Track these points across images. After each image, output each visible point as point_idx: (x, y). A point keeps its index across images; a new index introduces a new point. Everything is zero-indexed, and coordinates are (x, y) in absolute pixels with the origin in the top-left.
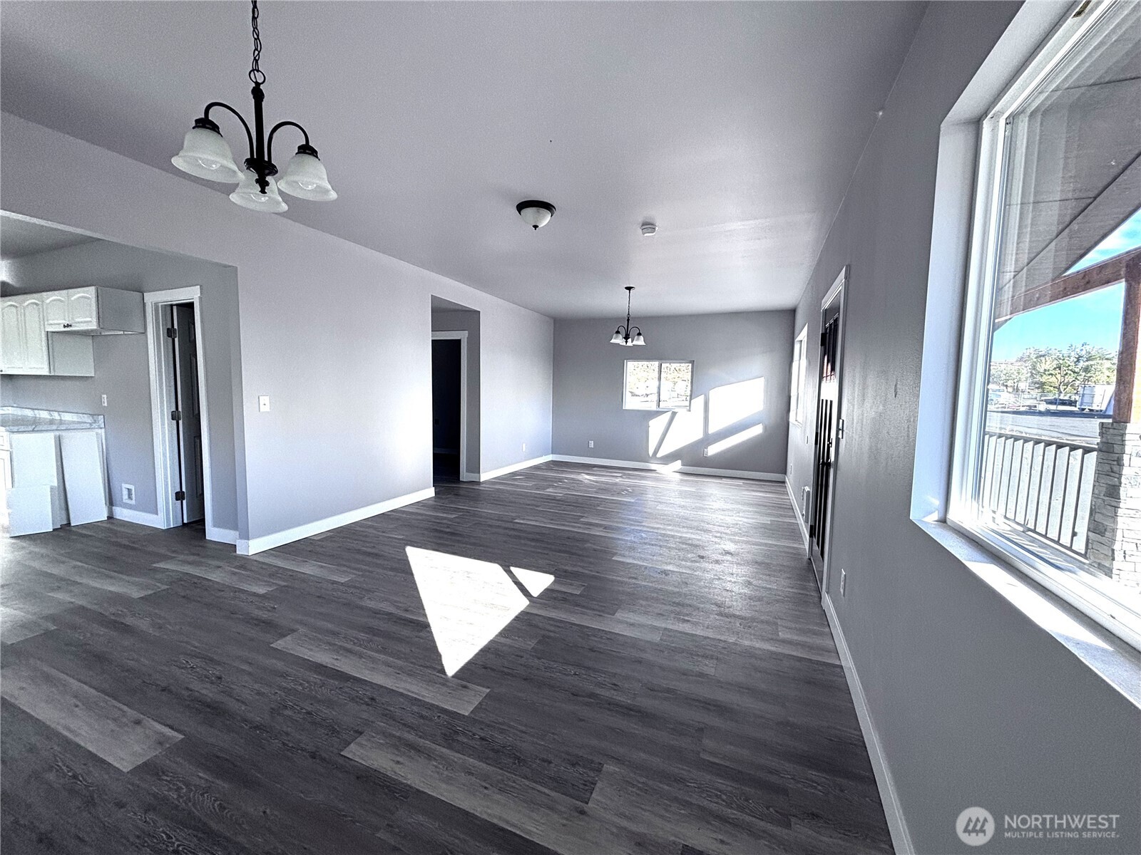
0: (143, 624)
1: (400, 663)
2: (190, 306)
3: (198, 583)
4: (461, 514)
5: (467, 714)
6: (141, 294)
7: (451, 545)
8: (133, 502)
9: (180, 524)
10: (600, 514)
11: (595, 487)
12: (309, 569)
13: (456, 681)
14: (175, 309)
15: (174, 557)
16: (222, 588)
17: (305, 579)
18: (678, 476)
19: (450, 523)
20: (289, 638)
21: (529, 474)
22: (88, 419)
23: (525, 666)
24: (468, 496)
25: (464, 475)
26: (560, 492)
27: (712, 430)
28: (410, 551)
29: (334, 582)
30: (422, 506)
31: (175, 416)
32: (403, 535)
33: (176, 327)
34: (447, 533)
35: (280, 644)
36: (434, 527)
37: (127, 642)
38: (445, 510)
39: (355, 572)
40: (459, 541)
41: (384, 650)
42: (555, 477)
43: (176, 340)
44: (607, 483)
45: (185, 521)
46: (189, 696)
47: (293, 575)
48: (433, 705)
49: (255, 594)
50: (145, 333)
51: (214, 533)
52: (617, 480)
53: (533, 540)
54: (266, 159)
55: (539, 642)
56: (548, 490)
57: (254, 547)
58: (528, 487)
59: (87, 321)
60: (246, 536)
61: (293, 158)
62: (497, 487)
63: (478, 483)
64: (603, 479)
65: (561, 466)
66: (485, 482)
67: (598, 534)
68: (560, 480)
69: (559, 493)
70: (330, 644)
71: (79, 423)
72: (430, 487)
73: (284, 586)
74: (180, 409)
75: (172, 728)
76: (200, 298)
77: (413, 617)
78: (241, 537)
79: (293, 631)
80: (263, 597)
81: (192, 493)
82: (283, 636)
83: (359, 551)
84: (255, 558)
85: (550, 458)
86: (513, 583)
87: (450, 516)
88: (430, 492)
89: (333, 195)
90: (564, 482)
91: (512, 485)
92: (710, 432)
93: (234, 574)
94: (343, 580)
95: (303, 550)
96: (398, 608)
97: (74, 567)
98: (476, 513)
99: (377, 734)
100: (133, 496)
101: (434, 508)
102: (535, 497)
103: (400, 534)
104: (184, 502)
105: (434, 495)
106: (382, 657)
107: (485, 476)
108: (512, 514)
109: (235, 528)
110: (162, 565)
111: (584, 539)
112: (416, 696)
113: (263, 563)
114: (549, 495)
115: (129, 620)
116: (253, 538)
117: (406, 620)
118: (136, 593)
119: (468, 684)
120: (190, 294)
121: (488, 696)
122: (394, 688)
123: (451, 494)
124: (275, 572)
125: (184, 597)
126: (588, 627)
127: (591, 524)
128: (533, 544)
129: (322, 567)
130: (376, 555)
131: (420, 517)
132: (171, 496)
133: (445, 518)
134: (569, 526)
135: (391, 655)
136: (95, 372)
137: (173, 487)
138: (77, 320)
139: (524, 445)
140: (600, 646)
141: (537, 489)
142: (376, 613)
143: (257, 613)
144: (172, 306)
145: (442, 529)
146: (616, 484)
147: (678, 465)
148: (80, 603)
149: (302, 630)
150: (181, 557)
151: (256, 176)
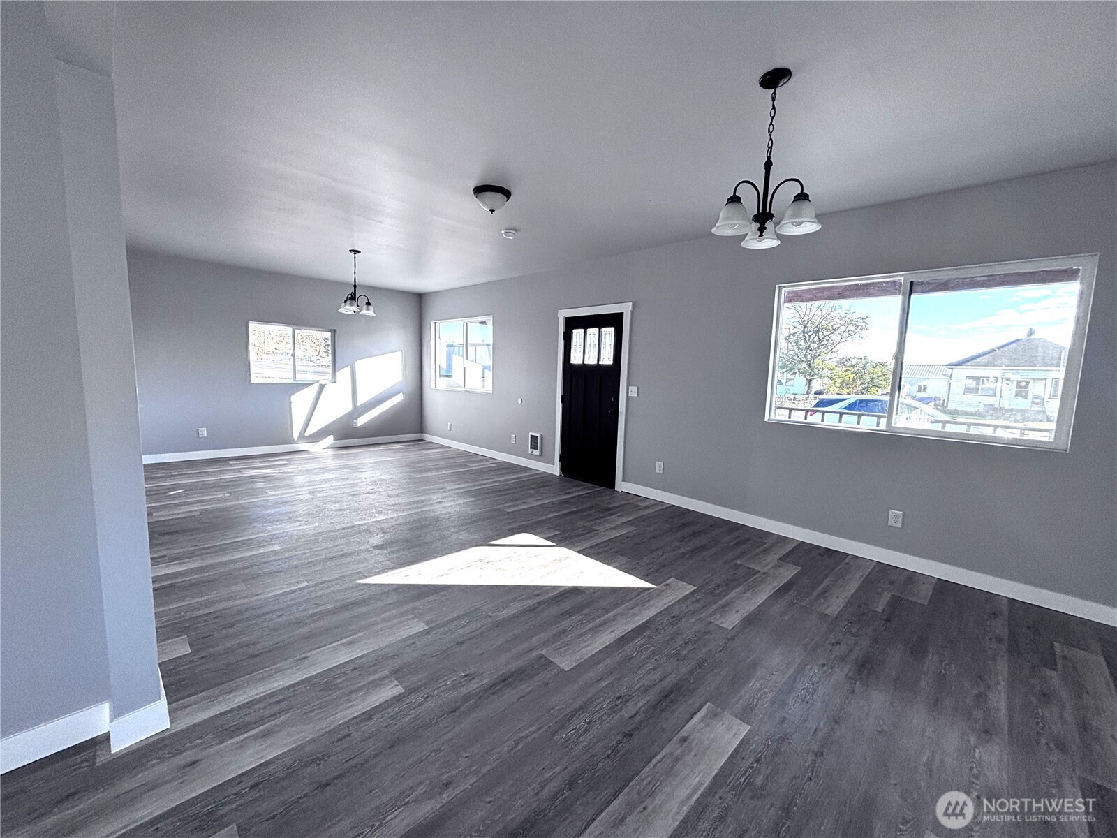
18: (330, 452)
27: (360, 402)
54: (767, 211)
92: (358, 405)
147: (330, 440)
151: (758, 225)
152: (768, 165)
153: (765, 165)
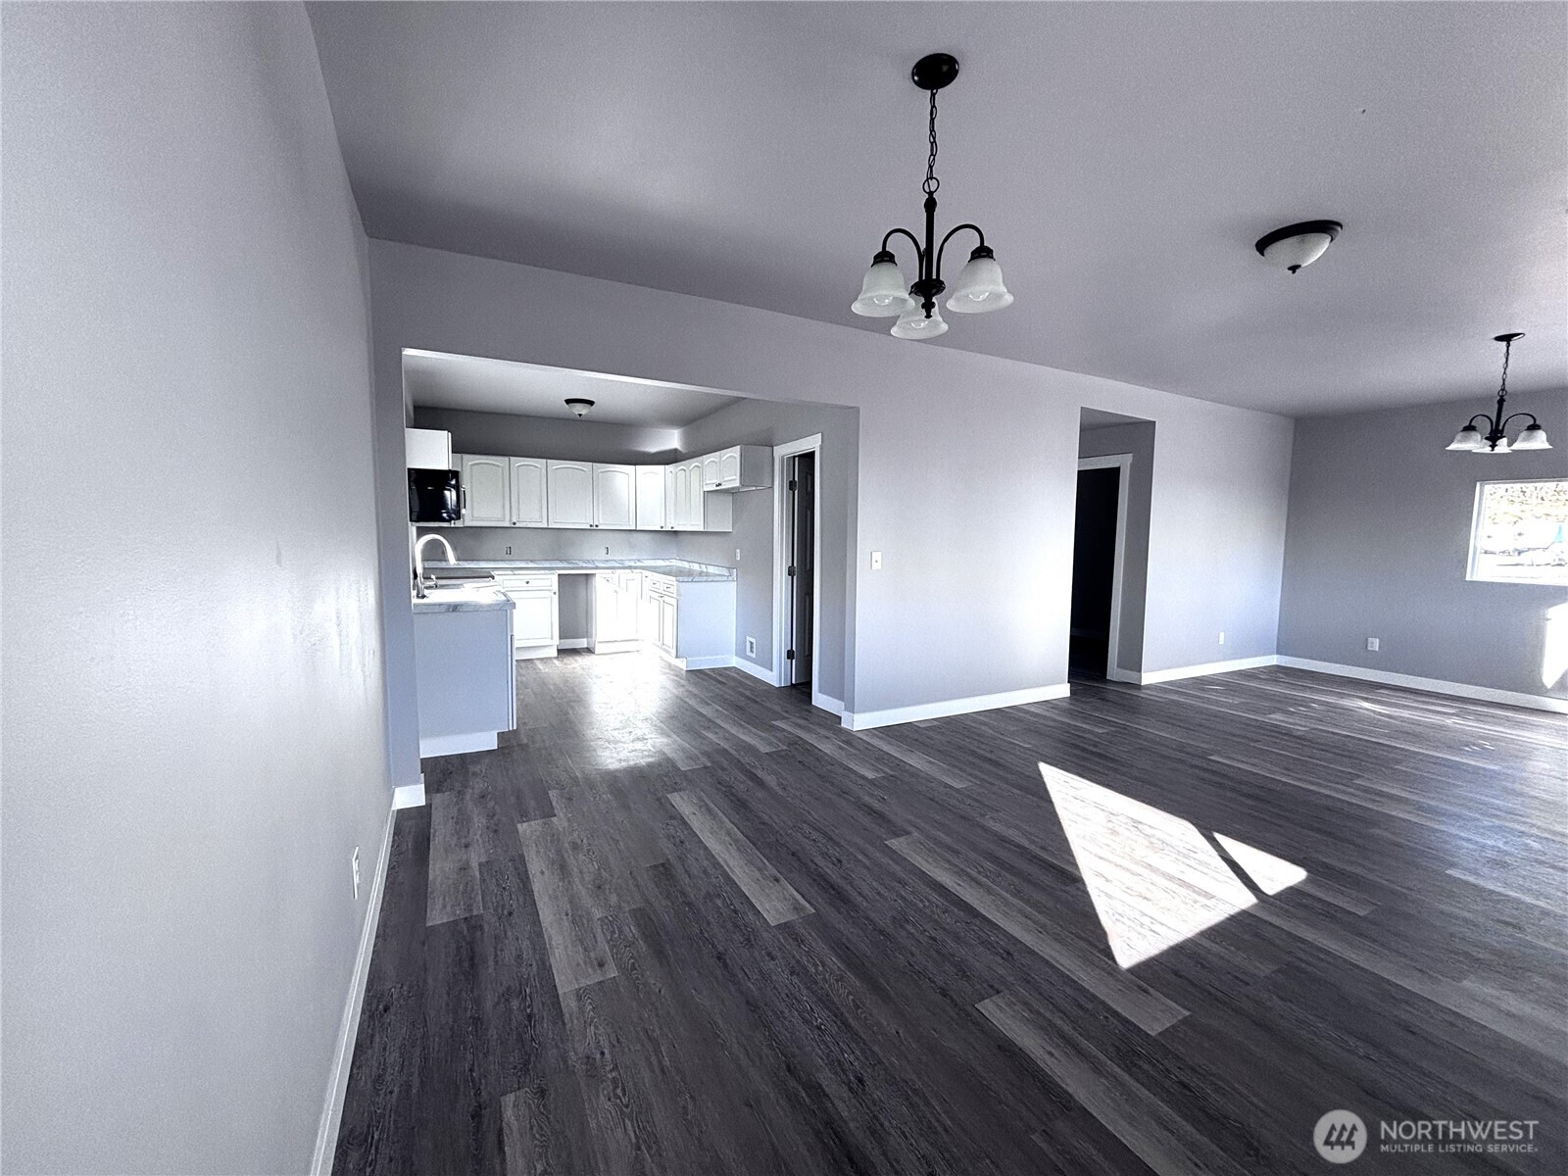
0: (771, 780)
1: (1041, 918)
2: (811, 456)
3: (809, 749)
4: (1114, 729)
5: (1153, 1033)
6: (770, 448)
7: (1104, 774)
8: (754, 655)
9: (789, 684)
10: (1406, 779)
11: (1387, 726)
12: (916, 761)
13: (1130, 976)
14: (797, 459)
15: (788, 718)
16: (833, 762)
17: (915, 774)
19: (1097, 740)
20: (901, 839)
21: (1232, 683)
22: (725, 572)
23: (1256, 1002)
24: (1124, 706)
25: (1114, 671)
26: (1303, 723)
28: (1044, 767)
29: (947, 786)
30: (1052, 708)
31: (791, 573)
32: (1030, 744)
33: (796, 479)
34: (1092, 753)
35: (894, 843)
36: (1073, 742)
37: (760, 794)
38: (1085, 718)
39: (970, 778)
40: (1116, 770)
41: (1017, 894)
42: (1286, 696)
43: (796, 492)
44: (1413, 722)
45: (794, 682)
46: (815, 870)
47: (899, 765)
48: (1093, 995)
49: (863, 778)
50: (772, 487)
51: (820, 699)
52: (1449, 722)
53: (1249, 796)
54: (934, 277)
55: (1279, 971)
56: (1272, 716)
57: (860, 722)
58: (1228, 704)
59: (732, 480)
60: (851, 708)
61: (965, 267)
62: (1175, 697)
63: (1138, 687)
64: (1406, 714)
65: (1300, 678)
66: (1148, 687)
67: (1400, 815)
68: (1304, 703)
69: (1300, 726)
70: (949, 861)
71: (719, 575)
72: (1063, 682)
73: (891, 776)
74: (795, 565)
75: (803, 897)
76: (821, 447)
77: (1055, 862)
78: (846, 709)
79: (908, 833)
80: (871, 782)
81: (801, 654)
82: (897, 835)
83: (973, 753)
84: (860, 735)
85: (1274, 660)
86: (1220, 858)
87: (1096, 730)
88: (1063, 690)
89: (1009, 299)
90: (1310, 707)
91: (1199, 697)
93: (841, 748)
94: (957, 785)
95: (907, 736)
96: (1033, 842)
97: (717, 711)
98: (1139, 732)
99: (1018, 1001)
100: (754, 650)
101: (1070, 713)
102: (1248, 724)
103: (1025, 742)
104: (794, 661)
105: (1069, 695)
106: (1015, 901)
107: (1148, 678)
108: (1203, 745)
109: (841, 698)
110: (777, 723)
111: (1368, 819)
112: (1068, 973)
113: (868, 743)
114: (1276, 726)
115: (760, 773)
116: (859, 712)
117: (1044, 861)
118: (764, 749)
119: (1151, 990)
120: (812, 443)
121: (1185, 1021)
122: (1036, 950)
123: (1094, 696)
124: (881, 758)
125: (800, 762)
126: (1388, 982)
127: (1381, 794)
128: (1250, 802)
129: (930, 762)
130: (997, 764)
131: (1052, 724)
132: (784, 655)
133: (1090, 732)
134: (1326, 787)
135: (1027, 902)
136: (733, 527)
137: (786, 645)
138: (726, 479)
139: (1222, 635)
140: (1424, 1026)
141: (1248, 711)
142: (1003, 840)
143: (867, 799)
144: (794, 457)
145: (1086, 746)
146: (1442, 728)
148: (726, 747)
149: (916, 834)
150: (794, 719)
151: (923, 300)
152: (930, 205)
153: (926, 205)
